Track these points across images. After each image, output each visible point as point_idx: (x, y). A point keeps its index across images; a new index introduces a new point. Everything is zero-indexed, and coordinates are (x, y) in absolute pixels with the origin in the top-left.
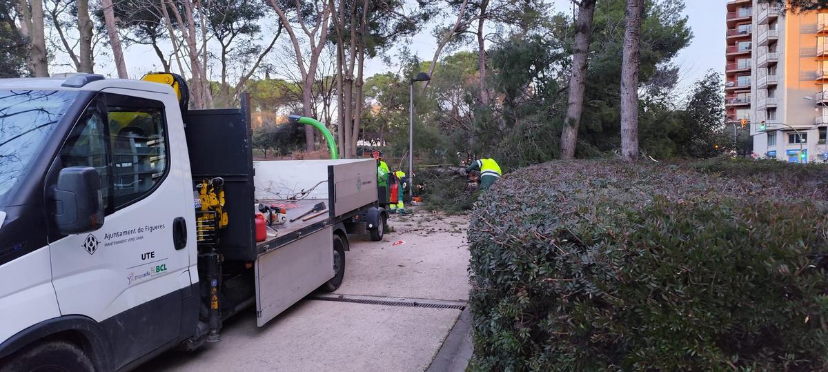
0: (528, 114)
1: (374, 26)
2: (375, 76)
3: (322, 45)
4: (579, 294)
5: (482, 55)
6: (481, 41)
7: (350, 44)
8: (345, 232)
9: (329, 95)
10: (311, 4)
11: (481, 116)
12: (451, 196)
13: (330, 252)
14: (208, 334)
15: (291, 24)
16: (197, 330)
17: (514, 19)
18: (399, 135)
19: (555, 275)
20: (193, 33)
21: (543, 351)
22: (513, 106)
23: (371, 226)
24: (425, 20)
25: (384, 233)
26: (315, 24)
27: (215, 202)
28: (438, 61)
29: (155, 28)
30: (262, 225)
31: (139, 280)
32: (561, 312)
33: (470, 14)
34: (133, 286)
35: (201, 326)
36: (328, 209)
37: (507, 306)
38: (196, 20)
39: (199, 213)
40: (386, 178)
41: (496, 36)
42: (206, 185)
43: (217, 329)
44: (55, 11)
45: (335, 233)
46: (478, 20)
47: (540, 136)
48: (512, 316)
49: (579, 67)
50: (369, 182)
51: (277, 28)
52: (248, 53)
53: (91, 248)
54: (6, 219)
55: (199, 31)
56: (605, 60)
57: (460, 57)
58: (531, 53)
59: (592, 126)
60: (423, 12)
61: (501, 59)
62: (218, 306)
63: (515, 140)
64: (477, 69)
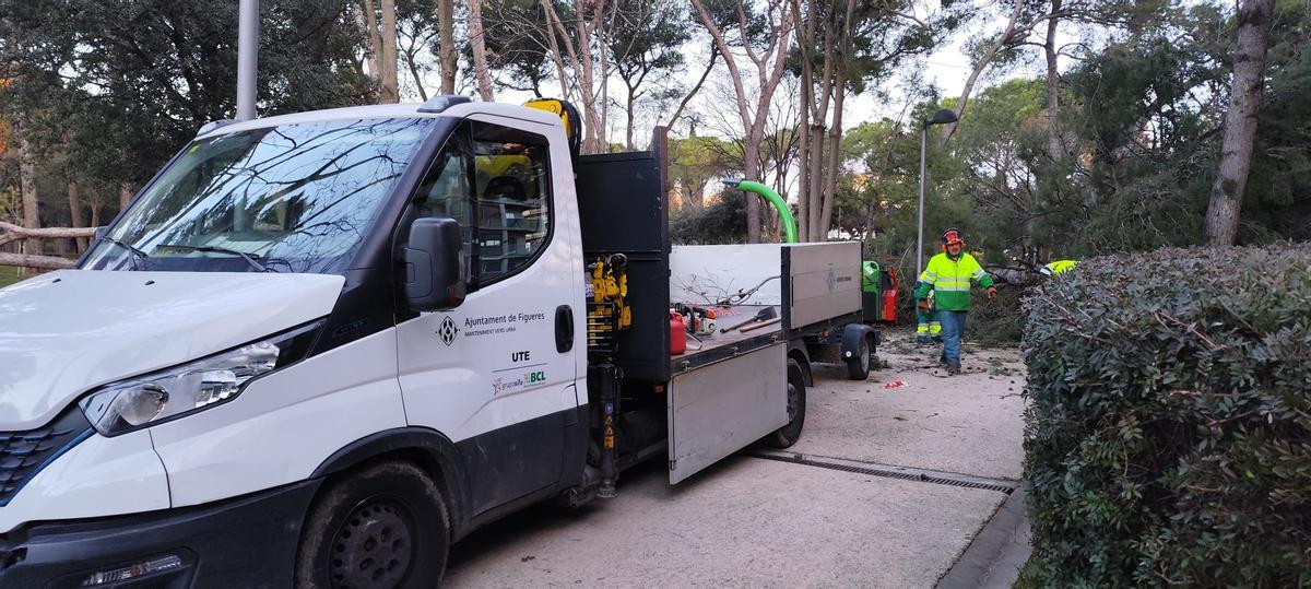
0: (1141, 174)
1: (864, 43)
2: (861, 127)
3: (777, 78)
4: (1246, 420)
5: (1053, 80)
6: (1052, 58)
7: (822, 75)
8: (807, 357)
9: (786, 157)
10: (763, 17)
11: (1049, 180)
12: (992, 317)
13: (782, 385)
14: (599, 486)
15: (730, 49)
16: (584, 477)
17: (1116, 16)
18: (901, 217)
19: (1197, 385)
20: (588, 70)
21: (1168, 526)
22: (1111, 162)
23: (849, 354)
24: (951, 29)
25: (869, 369)
26: (767, 46)
27: (613, 290)
28: (972, 95)
29: (537, 66)
30: (680, 329)
31: (507, 391)
32: (1208, 451)
33: (1031, 12)
34: (499, 398)
35: (589, 472)
36: (779, 318)
37: (1097, 446)
38: (594, 52)
39: (591, 305)
40: (877, 279)
41: (1081, 48)
42: (601, 265)
43: (612, 479)
44: (411, 49)
45: (790, 355)
46: (1048, 21)
47: (1163, 213)
48: (1106, 464)
49: (1247, 87)
50: (850, 279)
51: (709, 56)
52: (666, 97)
53: (448, 336)
54: (345, 286)
55: (598, 67)
56: (1299, 76)
57: (1011, 87)
58: (1146, 69)
59: (1272, 194)
60: (947, 16)
61: (1090, 81)
62: (614, 444)
63: (1115, 221)
64: (1043, 107)
